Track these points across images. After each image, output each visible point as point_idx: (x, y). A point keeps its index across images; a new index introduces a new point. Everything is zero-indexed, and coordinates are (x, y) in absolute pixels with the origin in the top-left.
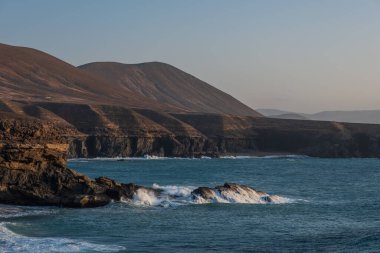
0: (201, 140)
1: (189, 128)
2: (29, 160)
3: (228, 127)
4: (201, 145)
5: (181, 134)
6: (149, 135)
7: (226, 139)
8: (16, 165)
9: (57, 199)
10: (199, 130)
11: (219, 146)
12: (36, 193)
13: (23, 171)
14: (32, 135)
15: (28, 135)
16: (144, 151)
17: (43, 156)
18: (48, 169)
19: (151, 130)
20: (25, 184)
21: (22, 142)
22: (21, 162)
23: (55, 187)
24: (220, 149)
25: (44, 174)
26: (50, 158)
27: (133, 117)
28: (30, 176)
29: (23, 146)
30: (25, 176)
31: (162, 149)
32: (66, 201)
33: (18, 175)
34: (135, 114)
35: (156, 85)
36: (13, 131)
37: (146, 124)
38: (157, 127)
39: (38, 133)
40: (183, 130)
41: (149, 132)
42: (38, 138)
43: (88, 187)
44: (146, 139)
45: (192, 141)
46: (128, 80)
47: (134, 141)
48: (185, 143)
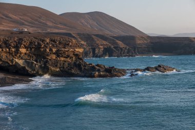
0: (126, 48)
1: (120, 43)
2: (68, 56)
3: (138, 42)
4: (126, 51)
5: (116, 46)
6: (100, 47)
7: (137, 48)
8: (62, 59)
9: (83, 74)
10: (124, 44)
11: (134, 51)
12: (73, 71)
13: (65, 61)
14: (68, 45)
15: (66, 45)
16: (99, 55)
17: (73, 54)
18: (76, 60)
19: (102, 44)
20: (67, 68)
21: (65, 48)
22: (64, 57)
23: (80, 69)
24: (135, 53)
25: (75, 63)
26: (76, 55)
27: (93, 38)
28: (69, 64)
29: (65, 50)
30: (66, 64)
31: (107, 53)
32: (87, 75)
33: (64, 64)
34: (94, 37)
35: (97, 23)
36: (60, 43)
37: (99, 42)
38: (105, 43)
39: (71, 44)
40: (117, 43)
41: (101, 45)
42: (71, 46)
43: (95, 68)
44: (99, 48)
45: (121, 49)
46: (83, 21)
47: (94, 50)
48: (118, 50)
